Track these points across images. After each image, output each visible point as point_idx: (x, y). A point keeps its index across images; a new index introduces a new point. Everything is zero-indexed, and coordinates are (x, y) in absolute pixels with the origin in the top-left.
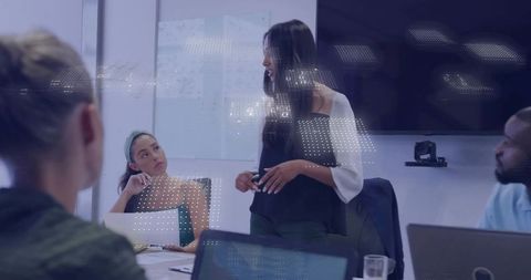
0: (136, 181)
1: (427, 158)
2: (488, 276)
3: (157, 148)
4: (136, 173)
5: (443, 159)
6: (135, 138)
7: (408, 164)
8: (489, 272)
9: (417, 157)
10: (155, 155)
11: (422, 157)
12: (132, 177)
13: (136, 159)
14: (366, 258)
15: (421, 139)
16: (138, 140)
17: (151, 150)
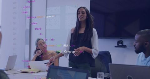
0: (38, 52)
1: (121, 45)
2: (131, 78)
3: (44, 43)
4: (38, 50)
5: (126, 45)
6: (38, 40)
7: (115, 47)
8: (131, 77)
9: (118, 45)
10: (44, 45)
11: (120, 45)
12: (37, 51)
13: (38, 46)
14: (98, 73)
15: (119, 40)
16: (39, 41)
17: (42, 44)
